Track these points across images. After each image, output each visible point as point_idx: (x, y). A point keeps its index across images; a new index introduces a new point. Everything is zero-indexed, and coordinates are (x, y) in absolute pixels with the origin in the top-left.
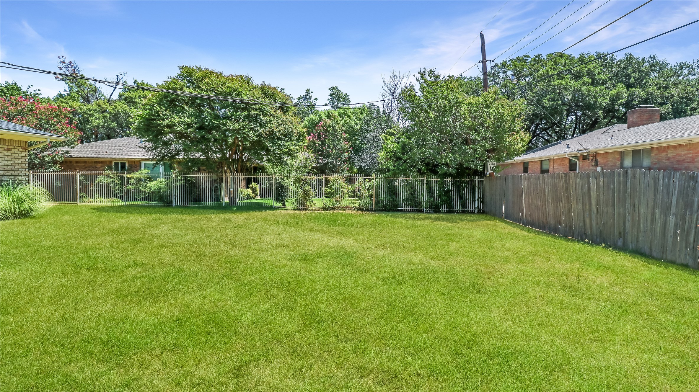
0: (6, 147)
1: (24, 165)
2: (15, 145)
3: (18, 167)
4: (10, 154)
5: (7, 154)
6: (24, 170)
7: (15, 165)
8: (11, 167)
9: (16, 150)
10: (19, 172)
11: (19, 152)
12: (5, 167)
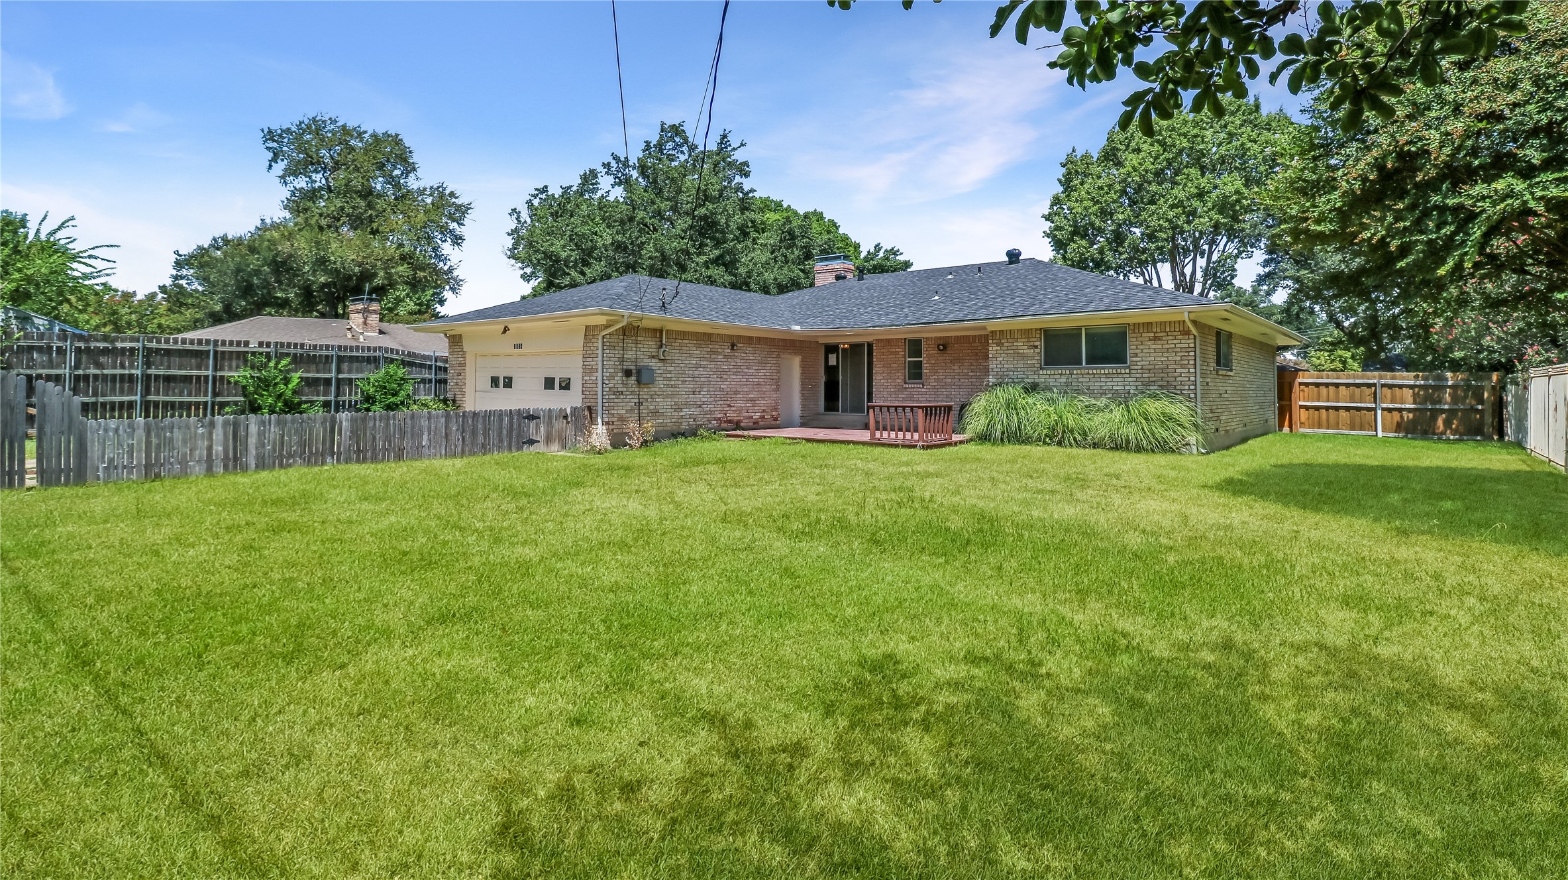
0: (1152, 334)
1: (1186, 362)
2: (1168, 329)
3: (1175, 367)
4: (1160, 346)
5: (1154, 347)
6: (1187, 370)
7: (1168, 363)
8: (1162, 367)
9: (1171, 338)
10: (1176, 375)
11: (1175, 342)
12: (1151, 367)
